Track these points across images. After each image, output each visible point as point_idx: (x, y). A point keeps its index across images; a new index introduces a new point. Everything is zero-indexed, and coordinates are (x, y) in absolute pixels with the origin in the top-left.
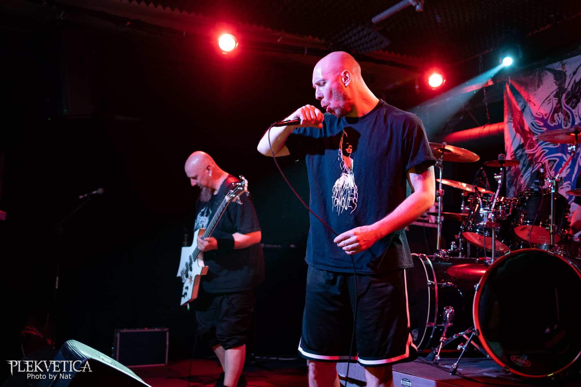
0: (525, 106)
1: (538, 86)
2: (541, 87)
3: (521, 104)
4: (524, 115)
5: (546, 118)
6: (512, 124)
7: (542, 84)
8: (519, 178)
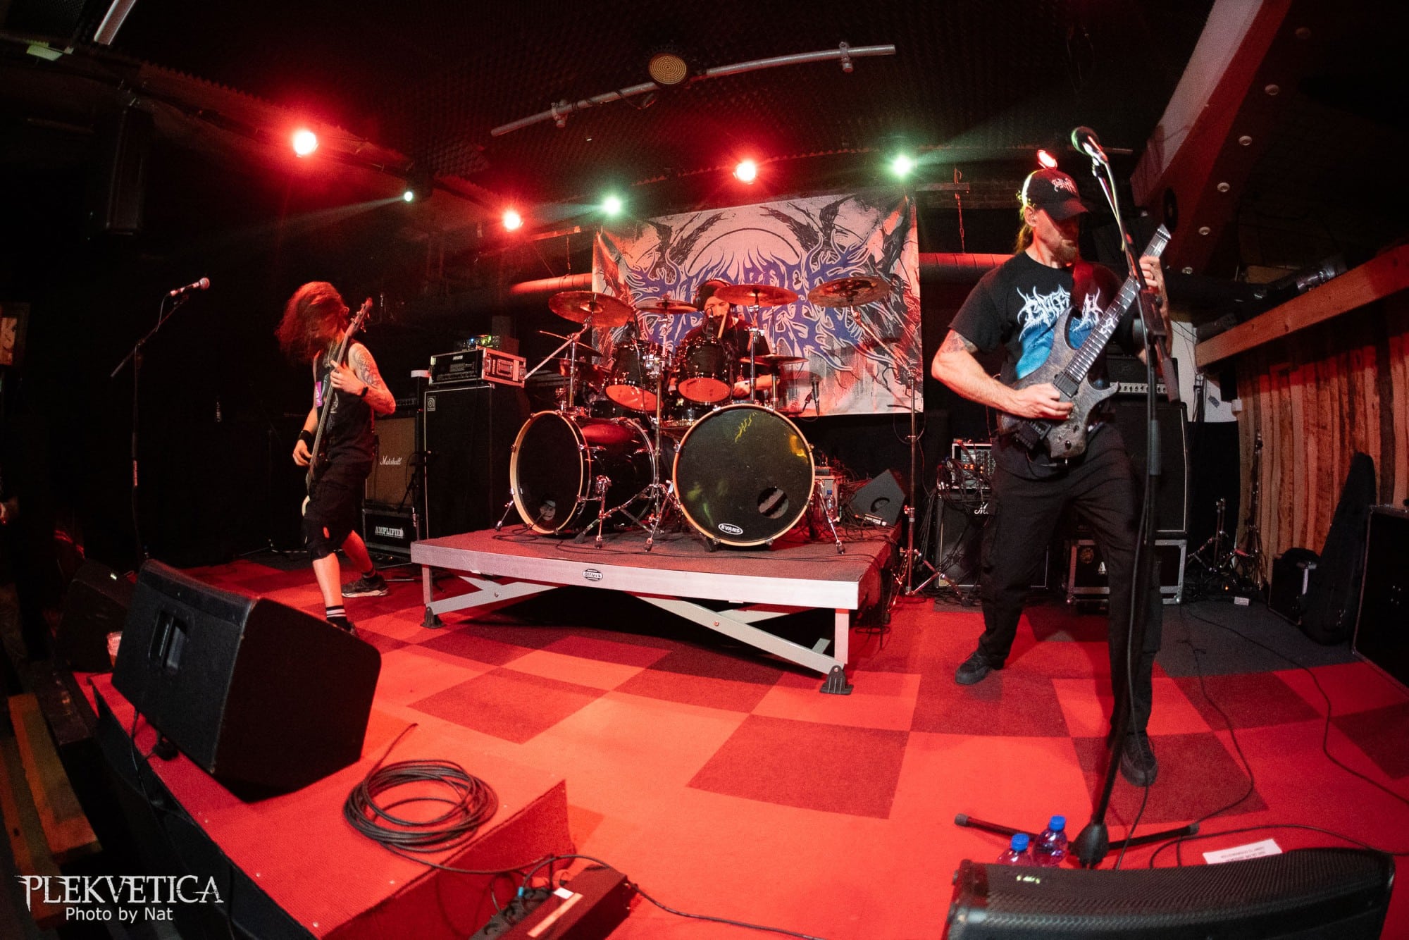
0: (620, 258)
1: (637, 238)
2: (641, 239)
3: (615, 255)
4: (619, 266)
5: (645, 272)
6: (603, 276)
7: (642, 236)
8: (608, 334)
